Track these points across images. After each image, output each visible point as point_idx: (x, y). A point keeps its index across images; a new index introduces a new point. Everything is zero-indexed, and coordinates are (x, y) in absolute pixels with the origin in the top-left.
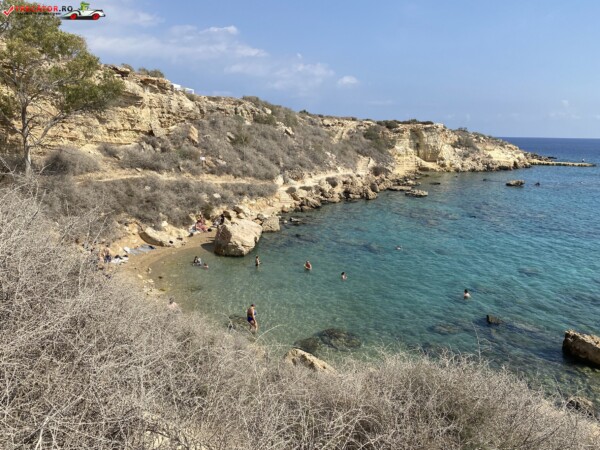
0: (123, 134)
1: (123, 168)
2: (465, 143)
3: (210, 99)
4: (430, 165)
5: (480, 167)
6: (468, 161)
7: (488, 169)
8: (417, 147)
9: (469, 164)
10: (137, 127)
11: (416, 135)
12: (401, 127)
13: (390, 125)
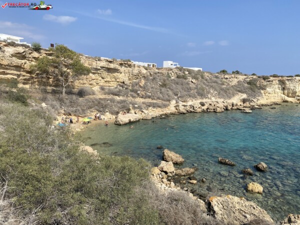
0: (111, 83)
1: (105, 94)
8: (283, 89)
10: (118, 80)
11: (282, 83)
12: (272, 79)
13: (265, 78)
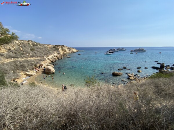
1: (7, 59)
2: (69, 49)
3: (21, 41)
4: (65, 52)
5: (72, 52)
6: (70, 51)
7: (73, 52)
8: (62, 49)
9: (70, 52)
10: (6, 48)
11: (62, 47)
12: (59, 46)
13: (57, 46)
